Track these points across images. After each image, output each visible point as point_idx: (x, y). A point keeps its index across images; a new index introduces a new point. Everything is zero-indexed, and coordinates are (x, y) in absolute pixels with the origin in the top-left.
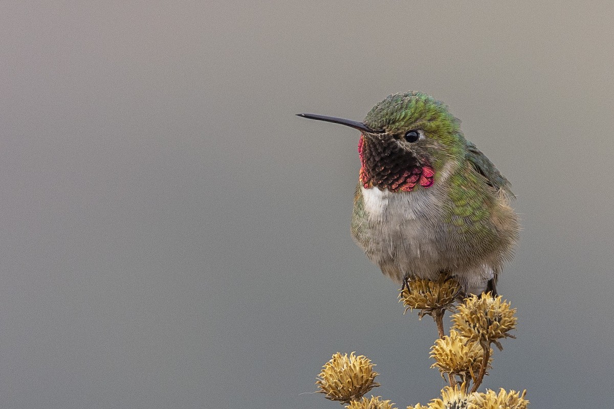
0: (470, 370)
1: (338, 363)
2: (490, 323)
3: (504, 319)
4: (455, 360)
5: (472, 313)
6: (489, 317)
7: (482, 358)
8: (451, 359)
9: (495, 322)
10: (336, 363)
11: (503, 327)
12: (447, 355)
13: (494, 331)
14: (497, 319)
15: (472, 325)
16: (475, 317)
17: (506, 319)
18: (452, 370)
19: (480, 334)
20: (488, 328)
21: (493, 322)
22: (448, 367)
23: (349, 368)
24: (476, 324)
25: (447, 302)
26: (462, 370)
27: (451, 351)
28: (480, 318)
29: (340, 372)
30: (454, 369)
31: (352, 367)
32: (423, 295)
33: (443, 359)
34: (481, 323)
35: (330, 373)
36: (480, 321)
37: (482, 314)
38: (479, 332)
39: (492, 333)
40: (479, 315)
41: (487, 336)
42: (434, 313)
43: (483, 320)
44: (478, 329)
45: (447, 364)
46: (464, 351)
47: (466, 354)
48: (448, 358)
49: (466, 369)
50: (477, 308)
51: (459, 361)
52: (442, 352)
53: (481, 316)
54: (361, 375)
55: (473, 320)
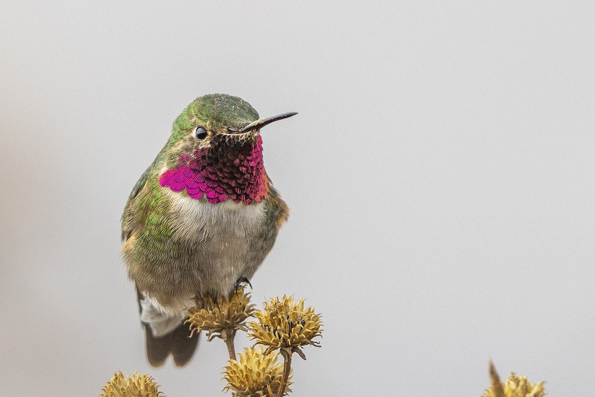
0: (269, 387)
1: (120, 381)
2: (292, 325)
3: (308, 322)
4: (250, 378)
5: (272, 315)
6: (291, 320)
7: (282, 375)
8: (246, 375)
9: (298, 325)
10: (117, 381)
11: (307, 330)
12: (241, 371)
13: (298, 335)
14: (300, 323)
15: (272, 330)
16: (276, 319)
17: (311, 322)
18: (247, 389)
19: (281, 339)
20: (290, 331)
21: (296, 325)
22: (243, 386)
23: (132, 385)
24: (277, 327)
25: (239, 320)
26: (258, 390)
27: (246, 367)
28: (282, 320)
29: (123, 389)
30: (249, 388)
31: (137, 385)
32: (211, 312)
33: (237, 377)
34: (283, 326)
35: (112, 391)
36: (282, 324)
37: (284, 315)
38: (280, 337)
39: (294, 337)
40: (280, 317)
41: (289, 340)
42: (224, 334)
43: (284, 322)
44: (278, 334)
45: (242, 382)
46: (261, 367)
47: (264, 369)
48: (243, 374)
49: (263, 387)
50: (278, 309)
51: (255, 377)
52: (235, 369)
53: (283, 317)
54: (147, 393)
55: (273, 324)
